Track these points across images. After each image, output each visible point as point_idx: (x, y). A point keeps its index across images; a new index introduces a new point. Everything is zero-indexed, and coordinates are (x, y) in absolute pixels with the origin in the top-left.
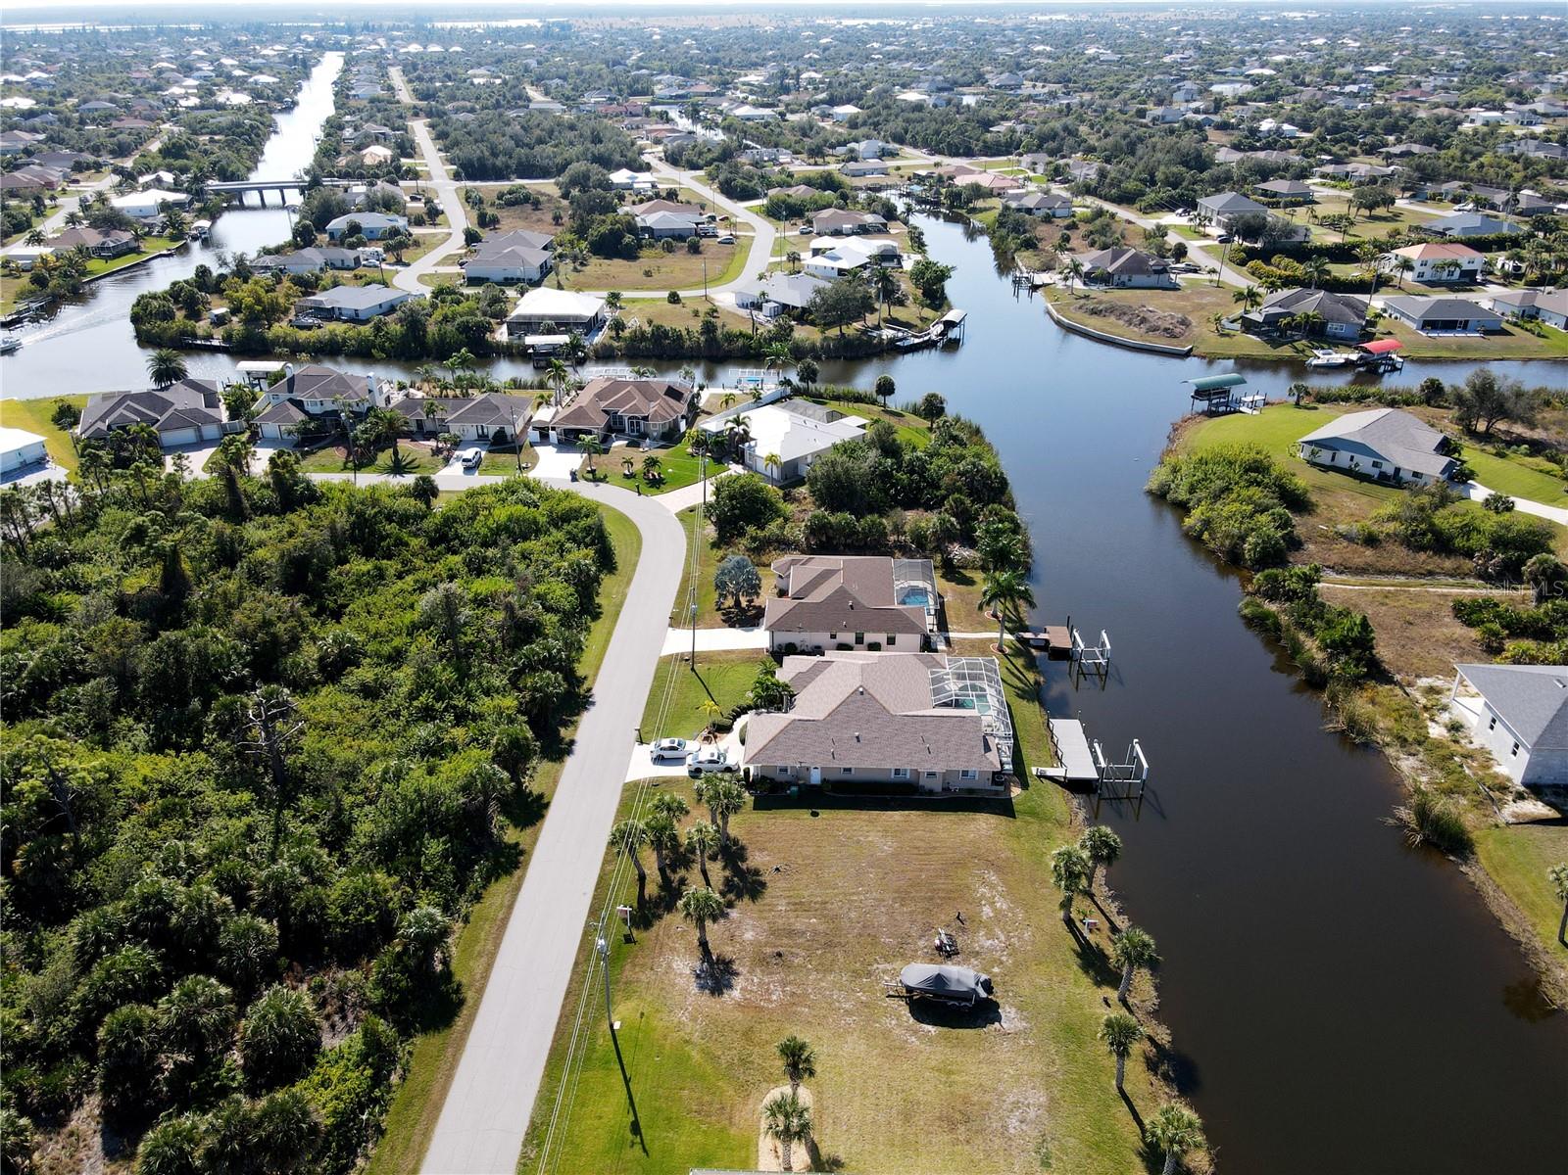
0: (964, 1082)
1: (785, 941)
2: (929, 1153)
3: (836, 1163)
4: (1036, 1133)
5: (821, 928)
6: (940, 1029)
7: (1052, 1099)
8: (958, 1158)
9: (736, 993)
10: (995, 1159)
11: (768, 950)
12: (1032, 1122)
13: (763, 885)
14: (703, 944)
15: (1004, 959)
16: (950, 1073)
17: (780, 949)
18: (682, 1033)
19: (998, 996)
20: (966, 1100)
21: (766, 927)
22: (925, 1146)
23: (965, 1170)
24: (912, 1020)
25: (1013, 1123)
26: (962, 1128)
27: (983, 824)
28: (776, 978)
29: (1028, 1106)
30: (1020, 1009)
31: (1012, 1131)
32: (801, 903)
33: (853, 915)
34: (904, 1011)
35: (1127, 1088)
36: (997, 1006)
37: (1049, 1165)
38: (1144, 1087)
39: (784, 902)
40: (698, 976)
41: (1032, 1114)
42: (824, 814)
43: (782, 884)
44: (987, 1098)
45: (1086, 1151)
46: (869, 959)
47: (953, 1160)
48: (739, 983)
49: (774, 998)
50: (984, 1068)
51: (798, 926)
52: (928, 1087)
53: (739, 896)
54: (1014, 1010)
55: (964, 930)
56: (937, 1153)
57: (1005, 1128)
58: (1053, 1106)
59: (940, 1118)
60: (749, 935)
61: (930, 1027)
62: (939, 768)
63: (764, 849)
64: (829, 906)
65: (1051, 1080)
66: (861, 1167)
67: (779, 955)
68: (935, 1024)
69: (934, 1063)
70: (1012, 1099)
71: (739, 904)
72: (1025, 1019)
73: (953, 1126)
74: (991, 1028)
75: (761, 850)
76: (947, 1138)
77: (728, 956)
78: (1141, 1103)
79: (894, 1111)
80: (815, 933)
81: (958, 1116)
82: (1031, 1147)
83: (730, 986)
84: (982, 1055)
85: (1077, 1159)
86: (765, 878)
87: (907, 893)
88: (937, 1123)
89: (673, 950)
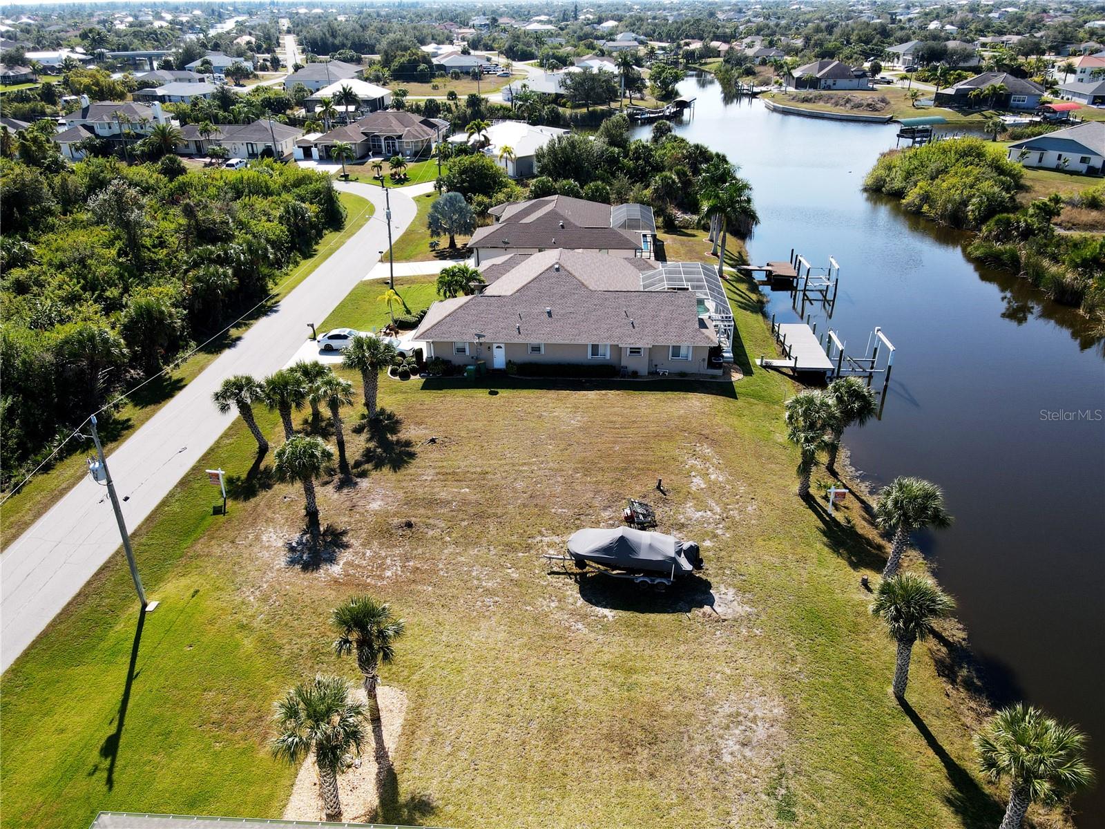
0: (654, 684)
1: (422, 511)
2: (583, 791)
3: (422, 807)
4: (768, 763)
5: (473, 498)
6: (621, 613)
7: (793, 711)
8: (632, 801)
9: (336, 570)
10: (697, 805)
11: (396, 521)
12: (761, 745)
13: (412, 455)
14: (312, 514)
15: (719, 532)
16: (631, 671)
17: (413, 520)
18: (239, 617)
19: (710, 572)
20: (654, 711)
21: (401, 495)
22: (578, 779)
23: (643, 821)
24: (581, 602)
25: (730, 745)
26: (644, 753)
27: (696, 404)
28: (397, 551)
29: (755, 718)
30: (741, 590)
31: (727, 758)
32: (454, 473)
33: (520, 485)
34: (572, 591)
35: (912, 698)
36: (708, 585)
37: (793, 817)
38: (937, 699)
39: (432, 471)
40: (292, 549)
41: (761, 732)
42: (504, 393)
43: (435, 455)
44: (688, 707)
45: (855, 794)
46: (530, 531)
47: (623, 805)
48: (345, 556)
49: (388, 573)
50: (685, 665)
51: (443, 495)
52: (592, 690)
53: (378, 466)
54: (731, 591)
55: (665, 501)
56: (597, 793)
57: (716, 753)
58: (794, 721)
59: (609, 737)
60: (375, 506)
61: (606, 611)
62: (644, 343)
63: (422, 423)
64: (489, 476)
65: (790, 683)
66: (462, 814)
67: (409, 525)
68: (614, 607)
69: (606, 658)
70: (727, 709)
71: (375, 474)
72: (751, 602)
73: (628, 749)
74: (697, 612)
75: (418, 424)
76: (616, 768)
77: (341, 527)
78: (937, 722)
79: (535, 725)
80: (465, 502)
81: (639, 734)
82: (760, 785)
83: (332, 560)
84: (682, 648)
85: (841, 808)
86: (417, 449)
87: (593, 463)
88: (603, 744)
89: (269, 521)
